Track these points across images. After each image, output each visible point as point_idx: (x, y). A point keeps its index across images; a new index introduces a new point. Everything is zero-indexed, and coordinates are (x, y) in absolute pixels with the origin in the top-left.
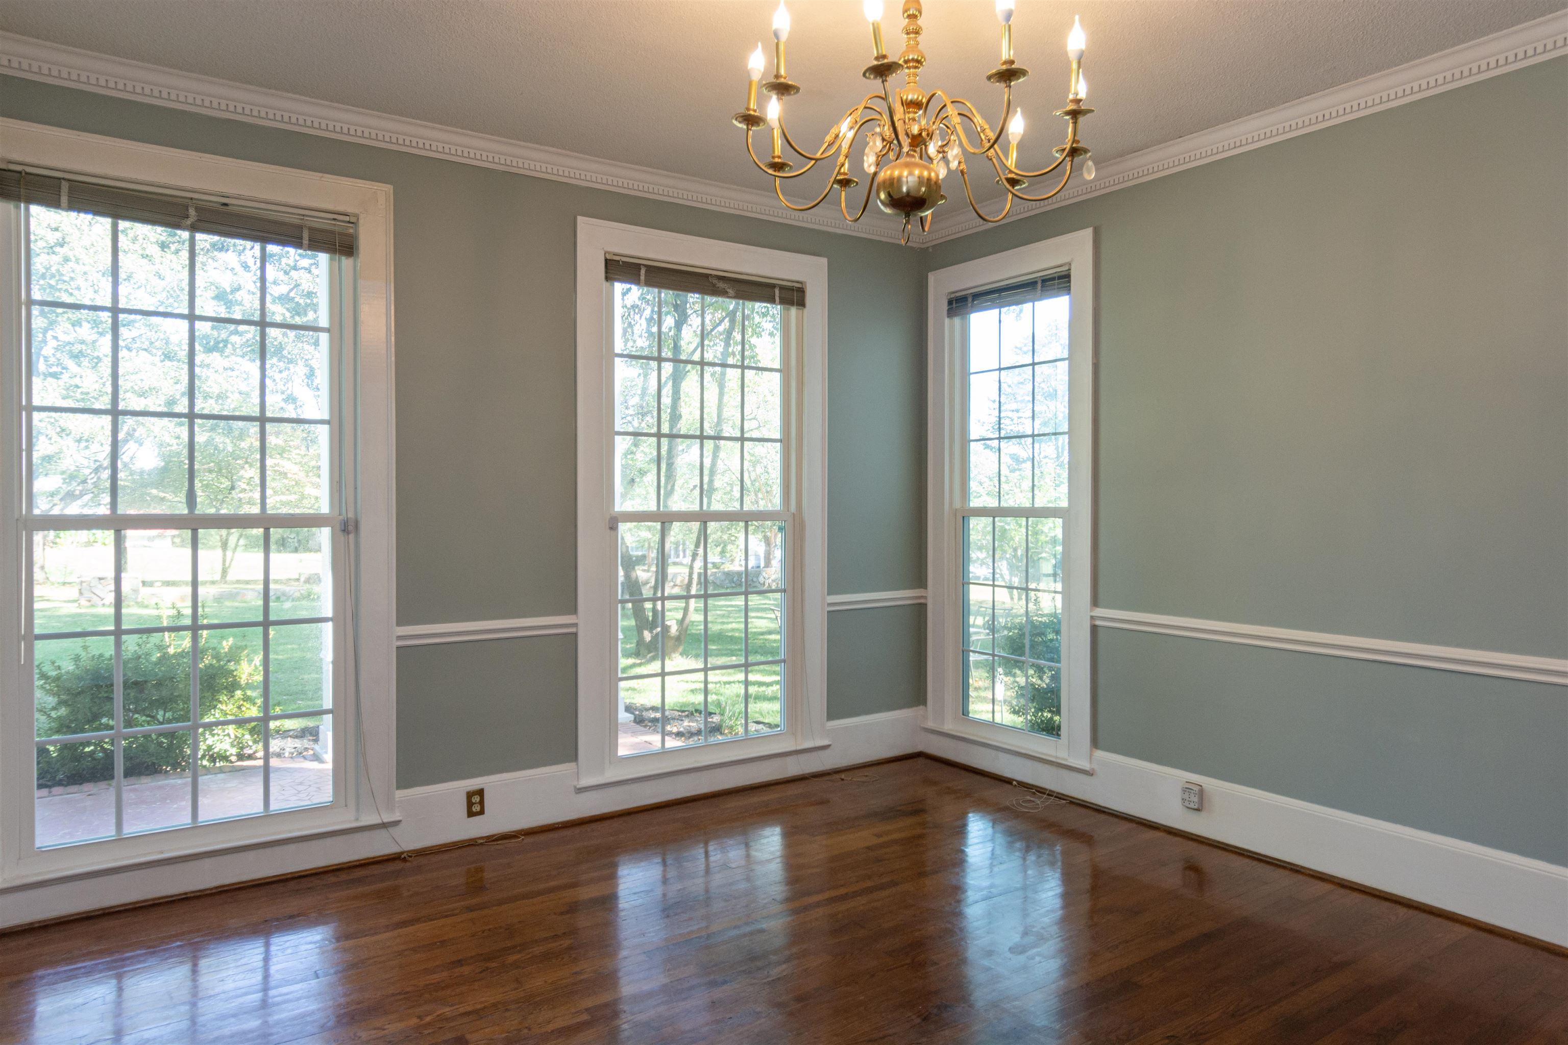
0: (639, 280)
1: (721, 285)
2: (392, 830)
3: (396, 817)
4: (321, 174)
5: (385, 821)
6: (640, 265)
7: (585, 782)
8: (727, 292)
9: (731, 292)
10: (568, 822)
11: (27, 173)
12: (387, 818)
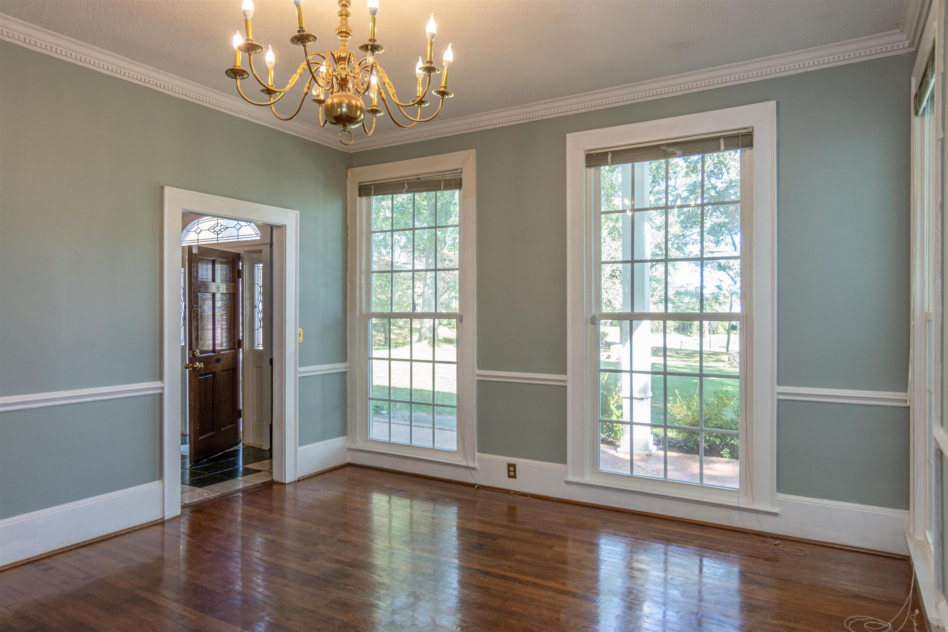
0: (607, 162)
1: (671, 149)
2: (473, 472)
3: (476, 465)
4: (447, 154)
5: (469, 465)
6: (607, 152)
7: (570, 478)
8: (675, 154)
9: (679, 152)
10: (561, 499)
11: (365, 185)
12: (470, 464)
